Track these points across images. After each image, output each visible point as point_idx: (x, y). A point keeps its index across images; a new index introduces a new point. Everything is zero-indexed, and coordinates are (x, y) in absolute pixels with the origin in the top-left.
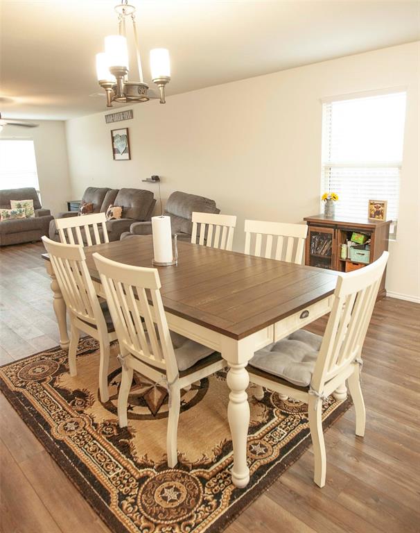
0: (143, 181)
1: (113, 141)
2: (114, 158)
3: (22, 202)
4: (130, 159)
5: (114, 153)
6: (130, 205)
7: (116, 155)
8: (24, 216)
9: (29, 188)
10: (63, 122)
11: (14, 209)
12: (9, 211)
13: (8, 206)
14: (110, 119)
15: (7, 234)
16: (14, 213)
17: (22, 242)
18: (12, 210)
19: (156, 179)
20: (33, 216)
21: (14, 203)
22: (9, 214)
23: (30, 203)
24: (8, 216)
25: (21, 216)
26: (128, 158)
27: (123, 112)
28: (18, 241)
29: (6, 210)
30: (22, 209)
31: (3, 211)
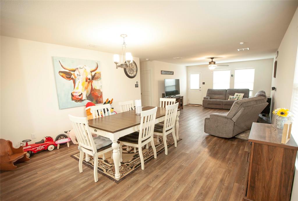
3: (239, 94)
4: (275, 77)
11: (235, 96)
13: (233, 95)
15: (225, 105)
18: (233, 97)
21: (236, 94)
23: (242, 95)
24: (231, 99)
29: (231, 96)
30: (237, 97)
31: (231, 97)
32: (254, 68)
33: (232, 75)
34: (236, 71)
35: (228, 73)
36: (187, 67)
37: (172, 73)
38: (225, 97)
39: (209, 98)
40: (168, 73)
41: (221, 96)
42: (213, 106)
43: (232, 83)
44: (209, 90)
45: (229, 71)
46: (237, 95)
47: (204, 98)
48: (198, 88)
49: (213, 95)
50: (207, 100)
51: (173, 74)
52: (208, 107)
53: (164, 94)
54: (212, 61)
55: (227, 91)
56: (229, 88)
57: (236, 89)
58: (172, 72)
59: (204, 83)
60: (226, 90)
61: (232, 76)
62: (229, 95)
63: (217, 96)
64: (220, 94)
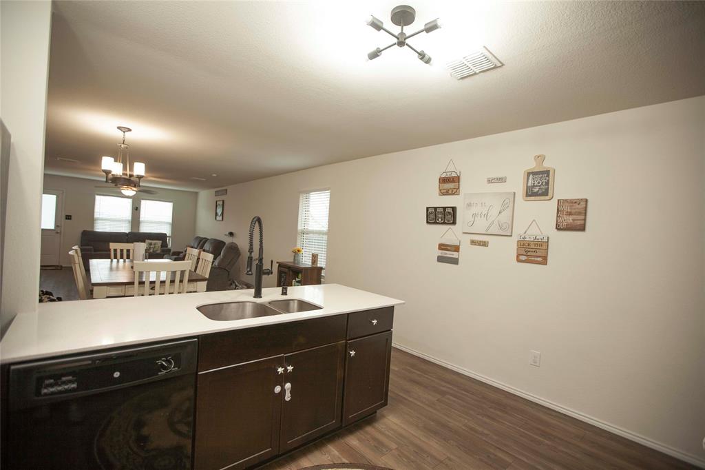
1: (216, 208)
2: (216, 219)
3: (153, 242)
4: (222, 220)
5: (216, 215)
9: (162, 234)
10: (197, 193)
14: (217, 194)
27: (223, 190)
32: (170, 201)
33: (137, 208)
39: (93, 248)
46: (151, 244)
49: (100, 243)
55: (129, 236)
56: (130, 231)
57: (145, 233)
59: (68, 217)
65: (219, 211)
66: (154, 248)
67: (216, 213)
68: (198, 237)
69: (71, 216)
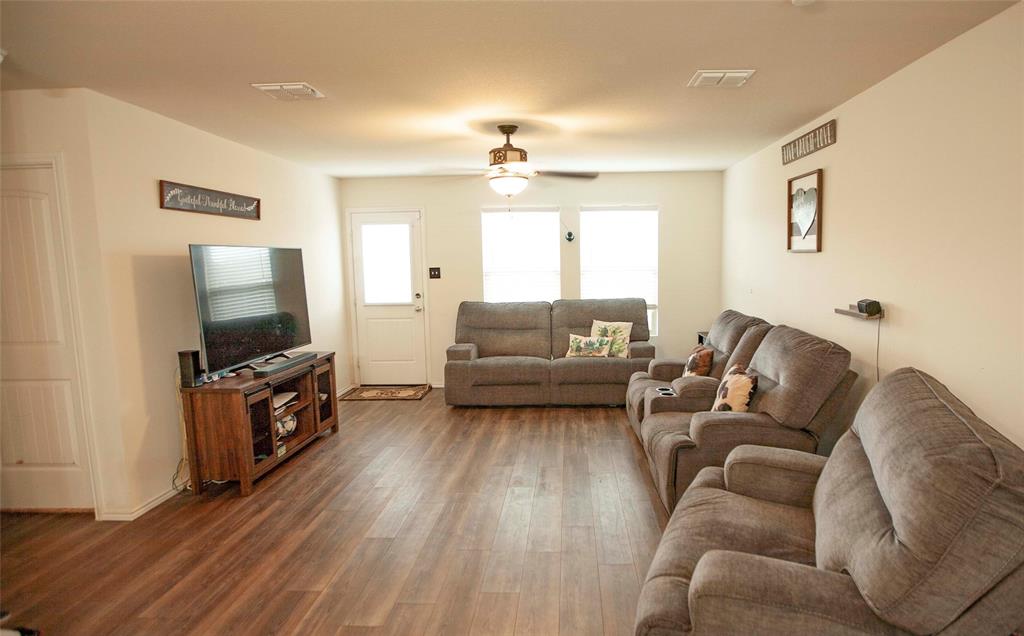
0: (837, 311)
1: (790, 206)
2: (789, 248)
3: (611, 326)
4: (819, 249)
5: (790, 234)
6: (777, 376)
7: (795, 239)
8: (605, 352)
9: (633, 300)
10: (721, 173)
11: (595, 337)
12: (584, 340)
13: (586, 329)
14: (791, 153)
15: (560, 384)
16: (590, 345)
17: (587, 403)
18: (588, 339)
19: (872, 310)
20: (623, 355)
21: (598, 325)
22: (582, 345)
23: (626, 327)
24: (579, 349)
25: (600, 352)
26: (814, 247)
27: (814, 131)
28: (580, 400)
29: (580, 337)
30: (606, 339)
31: (574, 338)
32: (654, 208)
33: (570, 234)
34: (584, 216)
35: (550, 226)
36: (341, 182)
37: (248, 208)
38: (548, 344)
39: (471, 348)
40: (219, 205)
41: (529, 338)
42: (503, 396)
43: (570, 270)
44: (465, 309)
45: (555, 217)
46: (604, 332)
47: (451, 354)
48: (408, 298)
49: (492, 334)
50: (470, 363)
51: (258, 217)
52: (474, 402)
53: (195, 355)
54: (508, 146)
55: (556, 312)
56: (559, 298)
57: (592, 302)
58: (249, 200)
59: (435, 273)
60: (551, 308)
61: (570, 240)
62: (565, 329)
63: (510, 340)
64: (523, 328)
65: (804, 216)
66: (612, 343)
67: (790, 226)
68: (730, 315)
69: (438, 269)
